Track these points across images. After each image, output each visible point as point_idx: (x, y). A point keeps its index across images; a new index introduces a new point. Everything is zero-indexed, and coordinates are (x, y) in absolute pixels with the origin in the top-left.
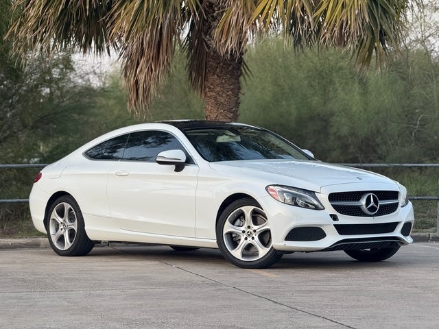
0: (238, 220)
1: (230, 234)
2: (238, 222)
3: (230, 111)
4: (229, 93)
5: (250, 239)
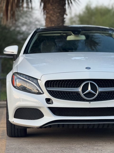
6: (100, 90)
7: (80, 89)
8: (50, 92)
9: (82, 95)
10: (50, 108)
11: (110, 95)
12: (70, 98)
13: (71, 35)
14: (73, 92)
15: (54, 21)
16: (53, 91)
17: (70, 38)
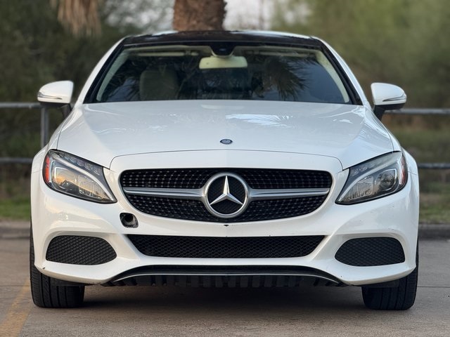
6: (251, 194)
7: (203, 193)
8: (133, 199)
9: (208, 205)
10: (132, 238)
11: (278, 207)
12: (180, 214)
13: (209, 55)
14: (186, 200)
15: (195, 11)
16: (139, 196)
17: (208, 64)
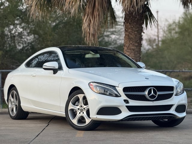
0: (77, 102)
1: (72, 110)
2: (77, 103)
3: (136, 42)
4: (136, 33)
5: (82, 113)
6: (158, 93)
9: (148, 97)
10: (127, 107)
11: (162, 97)
16: (128, 94)
